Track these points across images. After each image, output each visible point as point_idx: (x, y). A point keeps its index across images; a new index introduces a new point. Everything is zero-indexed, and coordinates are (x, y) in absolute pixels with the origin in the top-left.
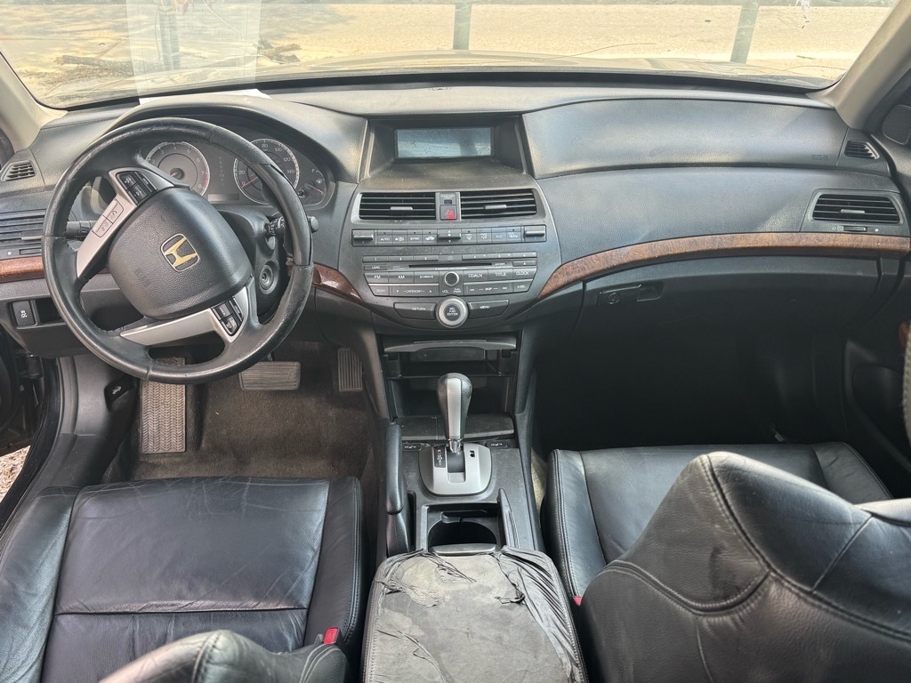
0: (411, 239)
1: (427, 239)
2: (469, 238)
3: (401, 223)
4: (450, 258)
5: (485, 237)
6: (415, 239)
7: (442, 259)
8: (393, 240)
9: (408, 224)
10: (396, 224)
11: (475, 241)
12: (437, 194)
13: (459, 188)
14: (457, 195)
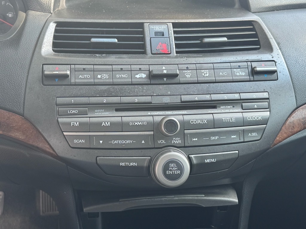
0: (118, 76)
1: (138, 76)
2: (188, 76)
3: (104, 57)
4: (167, 100)
5: (206, 75)
6: (123, 77)
7: (156, 100)
8: (95, 77)
9: (112, 59)
10: (98, 59)
11: (195, 79)
12: (145, 24)
13: (171, 19)
14: (169, 26)
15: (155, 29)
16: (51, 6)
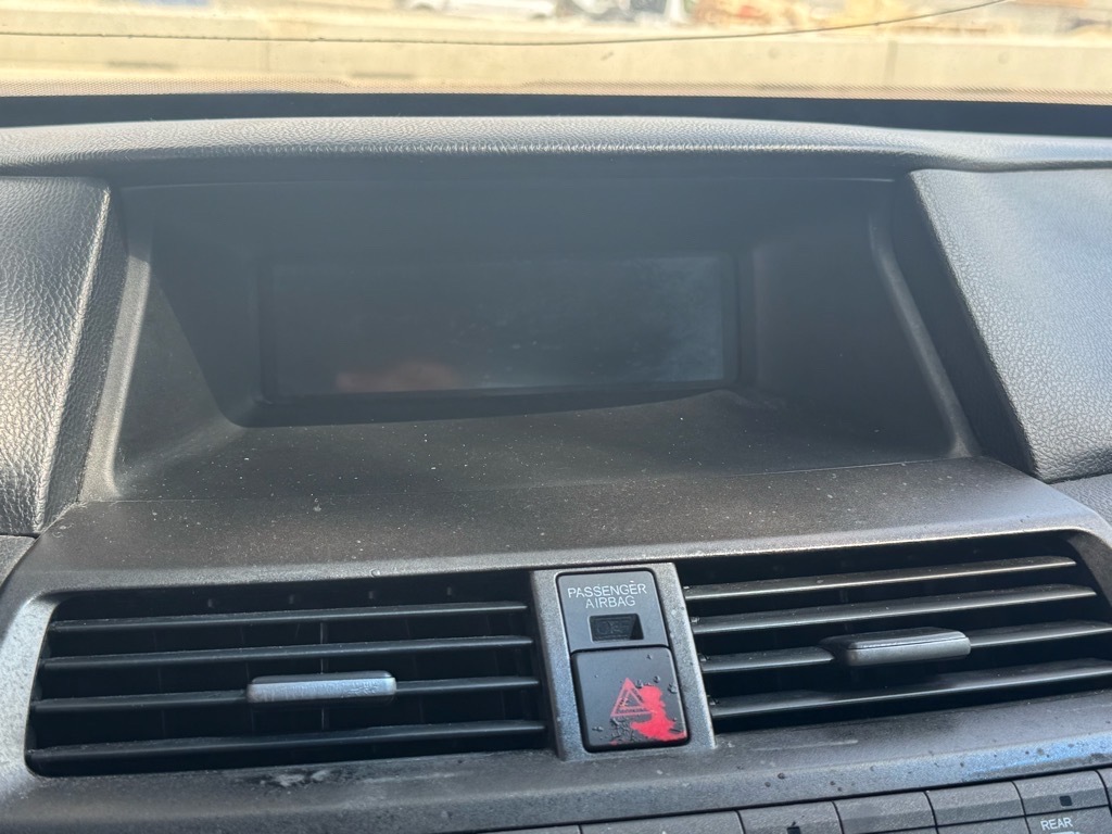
12: (539, 576)
13: (666, 540)
14: (662, 583)
15: (593, 599)
16: (32, 501)
